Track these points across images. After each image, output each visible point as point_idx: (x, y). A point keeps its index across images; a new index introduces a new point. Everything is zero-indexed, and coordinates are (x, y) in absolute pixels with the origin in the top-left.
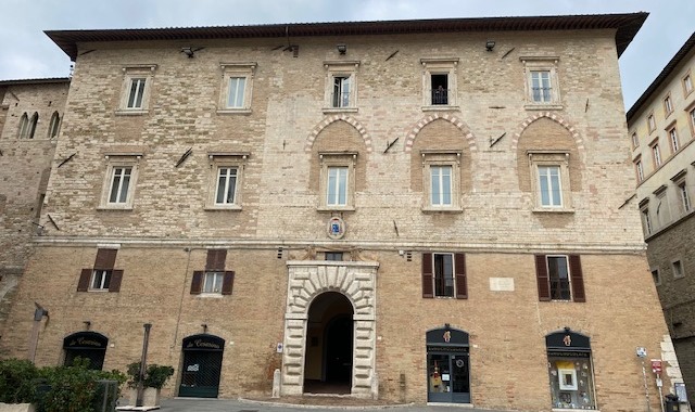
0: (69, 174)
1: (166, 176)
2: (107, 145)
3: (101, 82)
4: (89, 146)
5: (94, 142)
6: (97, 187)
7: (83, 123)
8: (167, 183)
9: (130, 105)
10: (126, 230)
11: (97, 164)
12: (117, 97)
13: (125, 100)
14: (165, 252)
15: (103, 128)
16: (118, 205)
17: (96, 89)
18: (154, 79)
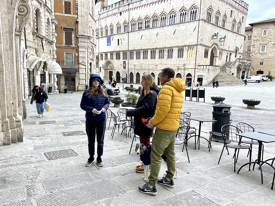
0: (254, 48)
1: (271, 47)
2: (260, 42)
3: (258, 31)
4: (257, 43)
5: (258, 42)
6: (259, 49)
7: (256, 39)
8: (271, 48)
9: (264, 35)
10: (265, 56)
11: (259, 46)
12: (261, 34)
13: (263, 34)
14: (272, 59)
15: (259, 39)
16: (263, 52)
17: (257, 33)
18: (268, 30)
